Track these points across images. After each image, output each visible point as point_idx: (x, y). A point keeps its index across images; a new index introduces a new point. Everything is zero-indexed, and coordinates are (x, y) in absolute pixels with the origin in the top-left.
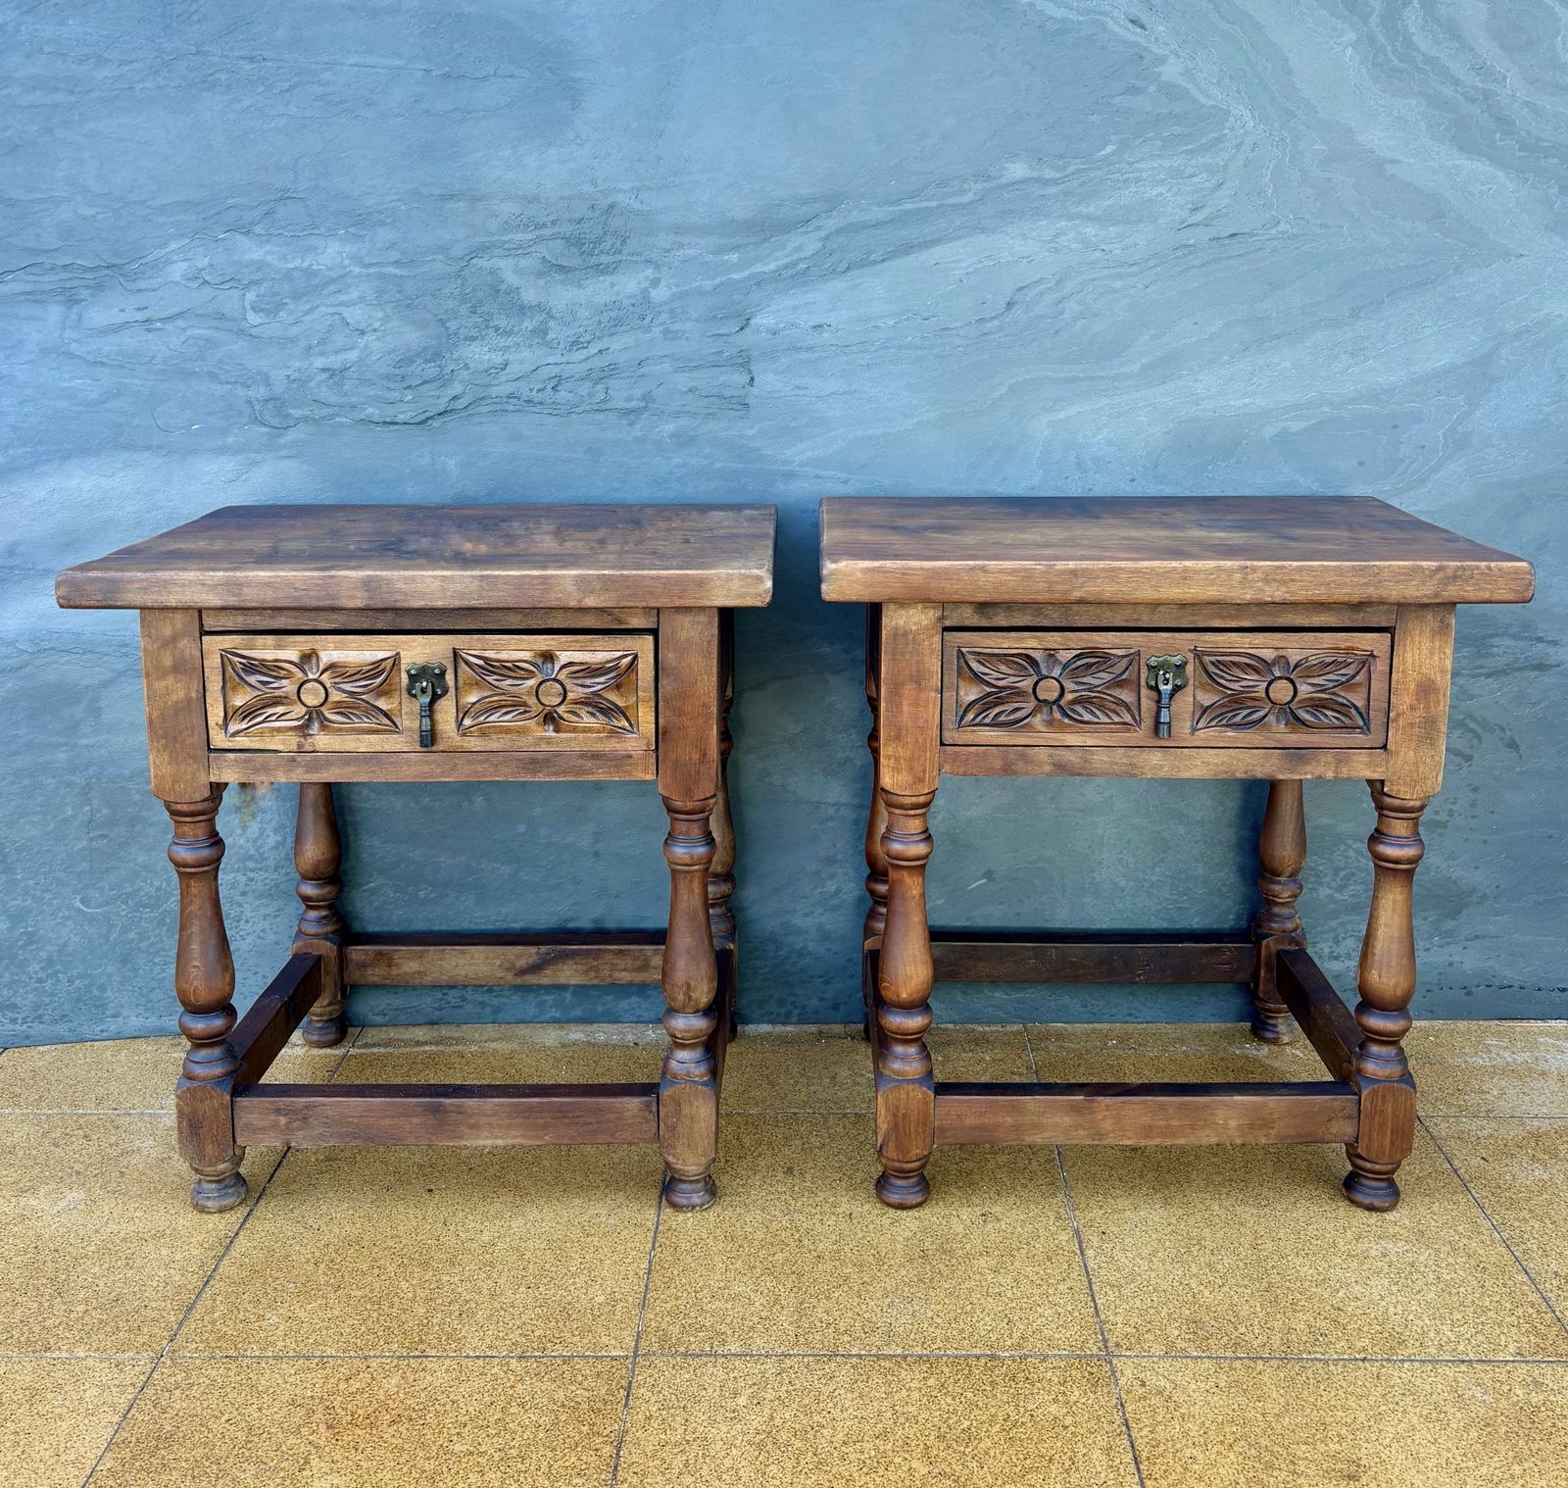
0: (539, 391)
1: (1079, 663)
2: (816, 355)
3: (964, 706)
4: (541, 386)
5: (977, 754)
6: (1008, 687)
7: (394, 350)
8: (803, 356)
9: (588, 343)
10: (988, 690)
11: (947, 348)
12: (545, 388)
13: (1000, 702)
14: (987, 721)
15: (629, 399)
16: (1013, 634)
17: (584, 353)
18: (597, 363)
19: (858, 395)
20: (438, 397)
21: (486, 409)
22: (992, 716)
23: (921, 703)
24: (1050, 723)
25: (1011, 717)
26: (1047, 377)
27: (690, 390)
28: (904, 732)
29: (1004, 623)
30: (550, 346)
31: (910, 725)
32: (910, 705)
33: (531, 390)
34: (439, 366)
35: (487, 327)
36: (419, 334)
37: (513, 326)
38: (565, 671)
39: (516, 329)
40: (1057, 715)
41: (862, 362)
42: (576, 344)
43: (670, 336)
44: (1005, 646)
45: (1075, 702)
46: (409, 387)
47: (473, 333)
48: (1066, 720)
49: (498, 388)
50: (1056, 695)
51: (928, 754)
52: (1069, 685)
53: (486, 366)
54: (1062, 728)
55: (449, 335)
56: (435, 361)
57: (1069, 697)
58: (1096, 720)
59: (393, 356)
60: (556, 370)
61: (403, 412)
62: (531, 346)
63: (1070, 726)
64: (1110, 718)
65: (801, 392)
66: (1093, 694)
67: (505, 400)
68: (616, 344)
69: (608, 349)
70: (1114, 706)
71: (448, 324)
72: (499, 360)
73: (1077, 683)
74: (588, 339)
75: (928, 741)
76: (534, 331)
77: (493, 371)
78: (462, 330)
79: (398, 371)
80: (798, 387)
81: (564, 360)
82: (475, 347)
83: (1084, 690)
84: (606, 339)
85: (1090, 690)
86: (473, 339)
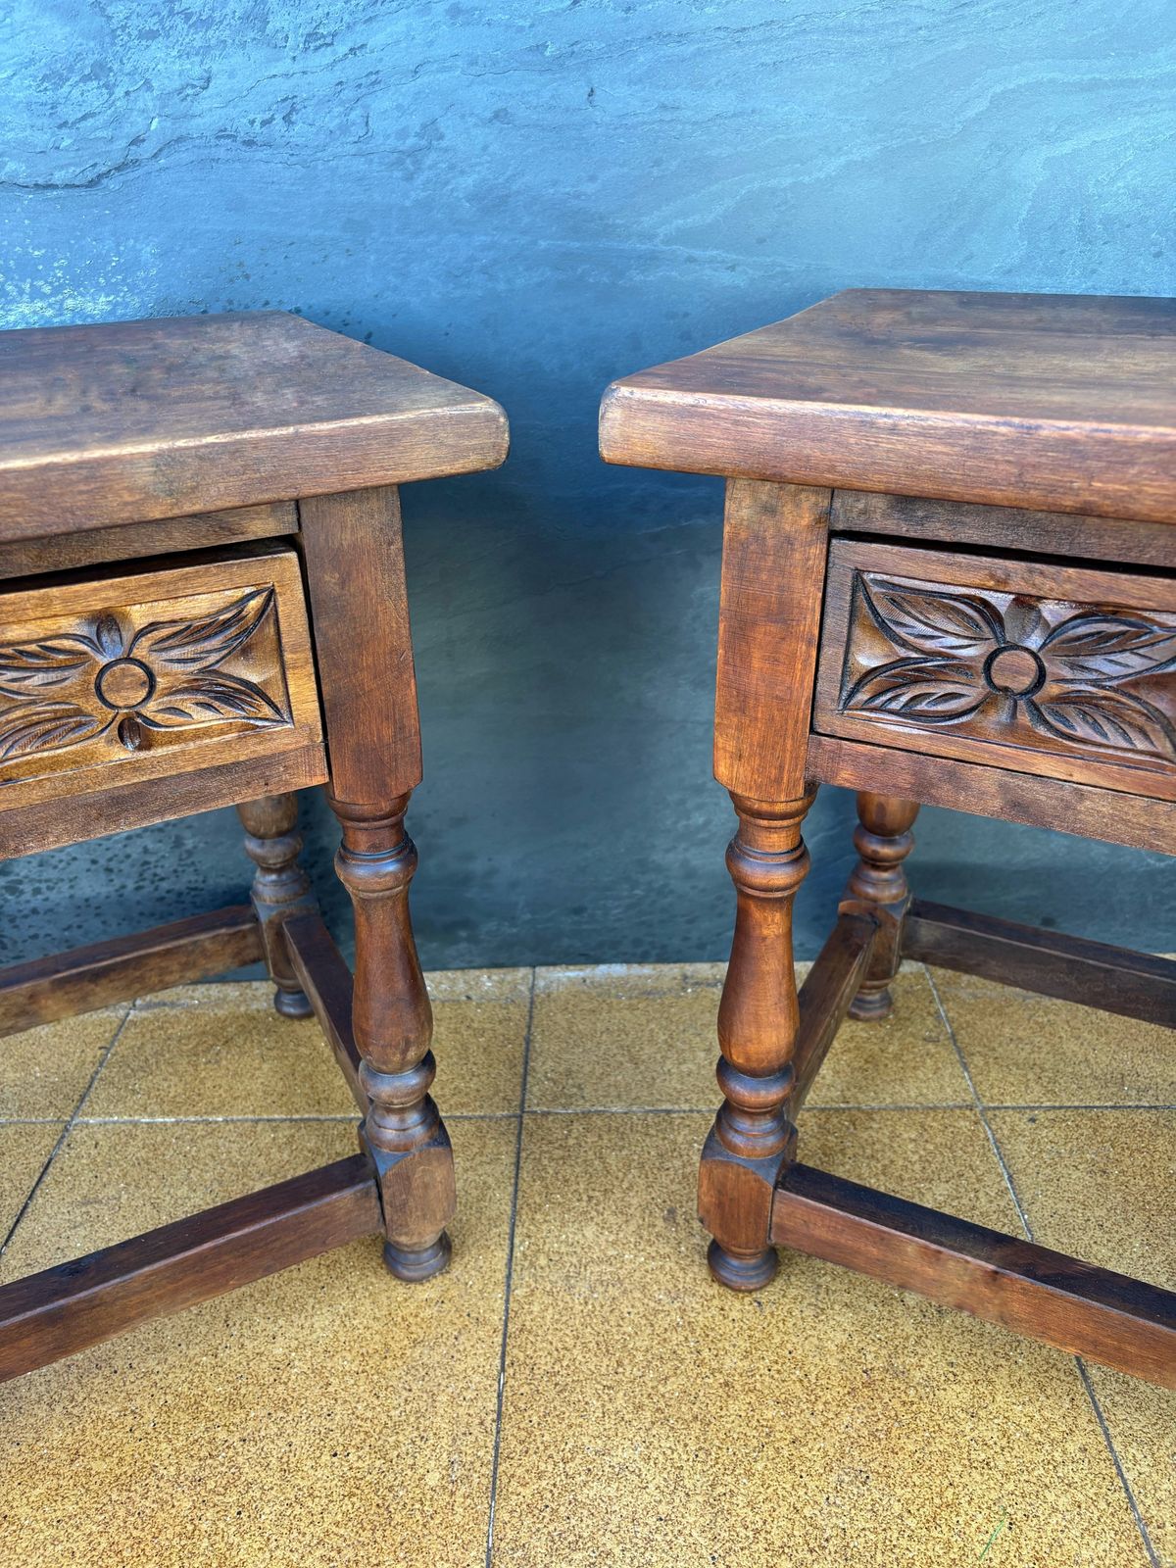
0: (264, 123)
1: (1082, 630)
2: (692, 48)
3: (856, 677)
4: (267, 116)
5: (871, 759)
6: (940, 654)
7: (32, 62)
8: (672, 49)
9: (334, 35)
10: (903, 653)
11: (901, 32)
12: (272, 119)
13: (920, 676)
14: (894, 706)
15: (403, 134)
16: (960, 558)
17: (325, 57)
18: (351, 70)
19: (756, 118)
20: (111, 140)
21: (185, 157)
22: (904, 699)
23: (782, 658)
24: (1012, 729)
25: (940, 708)
26: (1052, 81)
27: (496, 116)
28: (752, 702)
29: (944, 535)
30: (274, 45)
31: (762, 690)
32: (764, 659)
33: (252, 122)
34: (106, 86)
35: (171, 13)
36: (68, 29)
37: (213, 10)
38: (145, 643)
39: (217, 14)
40: (1025, 718)
41: (767, 60)
42: (315, 40)
43: (460, 19)
44: (941, 577)
45: (1064, 699)
46: (64, 125)
47: (152, 24)
48: (1042, 731)
49: (199, 120)
50: (1027, 681)
51: (789, 742)
52: (1056, 668)
53: (177, 84)
54: (1032, 742)
55: (113, 31)
56: (97, 78)
57: (1052, 689)
58: (1099, 739)
59: (32, 70)
60: (284, 87)
61: (62, 168)
62: (243, 45)
63: (1044, 740)
64: (1129, 740)
65: (668, 116)
66: (1102, 693)
67: (213, 141)
68: (378, 37)
69: (363, 46)
70: (1141, 721)
71: (110, 10)
72: (197, 71)
73: (1073, 666)
74: (332, 28)
75: (791, 722)
76: (246, 18)
77: (190, 91)
78: (134, 21)
79: (44, 98)
80: (664, 107)
81: (297, 67)
82: (157, 49)
83: (1086, 682)
84: (358, 28)
85: (1095, 683)
86: (152, 35)
